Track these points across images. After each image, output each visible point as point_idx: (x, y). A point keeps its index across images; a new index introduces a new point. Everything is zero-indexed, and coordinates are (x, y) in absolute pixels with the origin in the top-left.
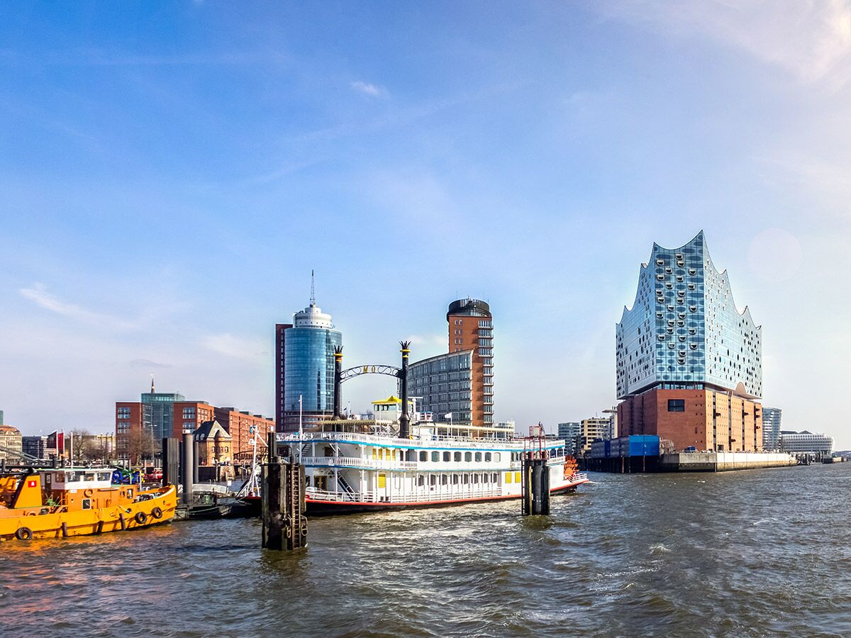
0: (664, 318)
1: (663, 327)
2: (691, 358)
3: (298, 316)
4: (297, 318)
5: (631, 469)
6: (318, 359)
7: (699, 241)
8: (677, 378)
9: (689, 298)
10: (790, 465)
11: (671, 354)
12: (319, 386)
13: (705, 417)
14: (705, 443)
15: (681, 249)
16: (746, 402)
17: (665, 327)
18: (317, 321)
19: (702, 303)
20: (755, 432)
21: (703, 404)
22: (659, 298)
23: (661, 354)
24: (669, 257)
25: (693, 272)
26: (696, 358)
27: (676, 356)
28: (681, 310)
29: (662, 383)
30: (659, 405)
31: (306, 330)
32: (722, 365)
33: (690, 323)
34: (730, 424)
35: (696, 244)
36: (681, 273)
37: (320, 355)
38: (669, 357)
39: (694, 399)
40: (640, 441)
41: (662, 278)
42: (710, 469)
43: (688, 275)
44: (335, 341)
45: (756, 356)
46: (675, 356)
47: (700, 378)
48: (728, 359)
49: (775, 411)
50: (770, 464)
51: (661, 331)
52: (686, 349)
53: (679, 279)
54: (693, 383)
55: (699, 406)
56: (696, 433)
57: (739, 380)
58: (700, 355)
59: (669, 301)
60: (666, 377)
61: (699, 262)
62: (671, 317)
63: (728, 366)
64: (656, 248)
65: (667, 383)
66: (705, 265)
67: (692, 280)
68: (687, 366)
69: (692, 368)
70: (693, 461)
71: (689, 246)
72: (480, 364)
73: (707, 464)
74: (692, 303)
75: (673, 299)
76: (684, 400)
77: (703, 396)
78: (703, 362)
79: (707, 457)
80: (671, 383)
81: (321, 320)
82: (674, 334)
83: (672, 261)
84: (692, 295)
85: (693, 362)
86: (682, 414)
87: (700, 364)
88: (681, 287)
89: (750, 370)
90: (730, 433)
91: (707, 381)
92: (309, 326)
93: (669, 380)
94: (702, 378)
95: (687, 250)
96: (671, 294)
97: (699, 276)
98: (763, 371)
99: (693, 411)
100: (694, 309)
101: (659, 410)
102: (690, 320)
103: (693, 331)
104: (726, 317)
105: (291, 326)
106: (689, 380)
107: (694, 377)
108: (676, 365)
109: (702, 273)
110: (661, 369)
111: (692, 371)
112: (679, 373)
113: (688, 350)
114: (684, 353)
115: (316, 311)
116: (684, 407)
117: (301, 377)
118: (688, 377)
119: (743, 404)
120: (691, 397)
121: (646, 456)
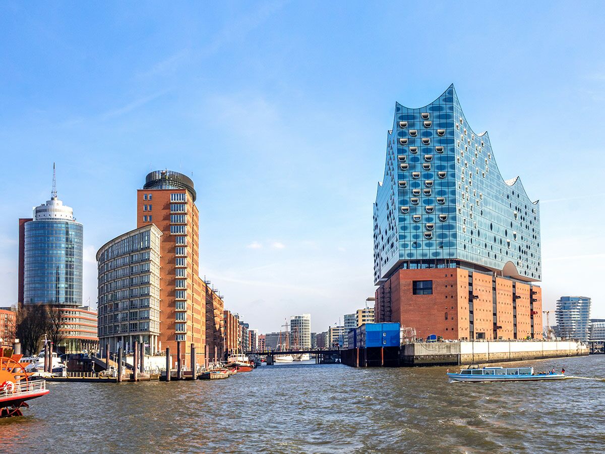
0: (408, 188)
1: (407, 198)
2: (439, 231)
3: (38, 209)
4: (38, 211)
5: (367, 362)
6: (55, 252)
7: (449, 96)
8: (423, 255)
9: (438, 163)
10: (577, 355)
11: (416, 228)
12: (58, 279)
13: (457, 300)
14: (457, 331)
15: (428, 108)
16: (518, 284)
17: (410, 197)
18: (55, 213)
19: (453, 167)
20: (532, 318)
21: (454, 285)
22: (402, 165)
23: (404, 228)
24: (414, 117)
25: (442, 133)
26: (446, 232)
27: (422, 231)
28: (428, 176)
29: (407, 262)
30: (402, 288)
31: (44, 223)
32: (482, 240)
33: (439, 192)
34: (495, 308)
35: (446, 100)
36: (427, 134)
37: (58, 247)
38: (414, 232)
39: (444, 280)
40: (378, 330)
41: (405, 142)
42: (453, 362)
43: (436, 136)
44: (73, 233)
45: (532, 233)
46: (420, 230)
47: (450, 254)
48: (491, 234)
49: (583, 300)
50: (545, 354)
51: (403, 202)
52: (434, 221)
53: (425, 142)
54: (442, 261)
55: (449, 287)
56: (447, 318)
57: (507, 259)
58: (451, 227)
59: (413, 167)
60: (410, 255)
61: (449, 121)
62: (416, 185)
63: (490, 243)
64: (398, 108)
65: (413, 262)
66: (456, 124)
67: (440, 142)
68: (435, 241)
69: (442, 243)
70: (431, 353)
71: (437, 104)
72: (172, 243)
73: (448, 356)
74: (441, 168)
75: (418, 165)
76: (432, 281)
77: (454, 275)
78: (455, 236)
79: (449, 347)
80: (417, 262)
81: (62, 212)
82: (420, 204)
83: (418, 122)
84: (441, 159)
85: (442, 236)
86: (430, 296)
87: (451, 239)
88: (427, 151)
89: (524, 248)
90: (495, 319)
91: (460, 258)
92: (48, 219)
93: (414, 258)
94: (453, 255)
95: (434, 108)
96: (415, 160)
97: (449, 136)
98: (542, 251)
99: (441, 293)
100: (443, 175)
101: (402, 294)
102: (438, 188)
103: (443, 200)
104: (487, 185)
105: (32, 219)
106: (438, 258)
107: (444, 254)
108: (422, 241)
109: (452, 133)
110: (405, 246)
111: (442, 247)
112: (426, 250)
113: (436, 222)
114: (432, 227)
115: (58, 204)
116: (432, 289)
117: (38, 270)
118: (436, 254)
119: (514, 287)
120: (440, 278)
121: (385, 348)
